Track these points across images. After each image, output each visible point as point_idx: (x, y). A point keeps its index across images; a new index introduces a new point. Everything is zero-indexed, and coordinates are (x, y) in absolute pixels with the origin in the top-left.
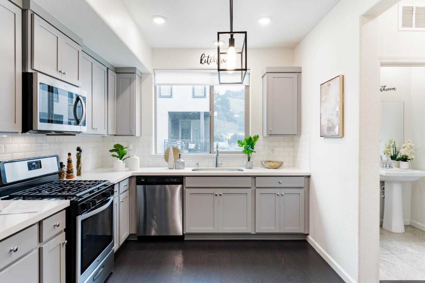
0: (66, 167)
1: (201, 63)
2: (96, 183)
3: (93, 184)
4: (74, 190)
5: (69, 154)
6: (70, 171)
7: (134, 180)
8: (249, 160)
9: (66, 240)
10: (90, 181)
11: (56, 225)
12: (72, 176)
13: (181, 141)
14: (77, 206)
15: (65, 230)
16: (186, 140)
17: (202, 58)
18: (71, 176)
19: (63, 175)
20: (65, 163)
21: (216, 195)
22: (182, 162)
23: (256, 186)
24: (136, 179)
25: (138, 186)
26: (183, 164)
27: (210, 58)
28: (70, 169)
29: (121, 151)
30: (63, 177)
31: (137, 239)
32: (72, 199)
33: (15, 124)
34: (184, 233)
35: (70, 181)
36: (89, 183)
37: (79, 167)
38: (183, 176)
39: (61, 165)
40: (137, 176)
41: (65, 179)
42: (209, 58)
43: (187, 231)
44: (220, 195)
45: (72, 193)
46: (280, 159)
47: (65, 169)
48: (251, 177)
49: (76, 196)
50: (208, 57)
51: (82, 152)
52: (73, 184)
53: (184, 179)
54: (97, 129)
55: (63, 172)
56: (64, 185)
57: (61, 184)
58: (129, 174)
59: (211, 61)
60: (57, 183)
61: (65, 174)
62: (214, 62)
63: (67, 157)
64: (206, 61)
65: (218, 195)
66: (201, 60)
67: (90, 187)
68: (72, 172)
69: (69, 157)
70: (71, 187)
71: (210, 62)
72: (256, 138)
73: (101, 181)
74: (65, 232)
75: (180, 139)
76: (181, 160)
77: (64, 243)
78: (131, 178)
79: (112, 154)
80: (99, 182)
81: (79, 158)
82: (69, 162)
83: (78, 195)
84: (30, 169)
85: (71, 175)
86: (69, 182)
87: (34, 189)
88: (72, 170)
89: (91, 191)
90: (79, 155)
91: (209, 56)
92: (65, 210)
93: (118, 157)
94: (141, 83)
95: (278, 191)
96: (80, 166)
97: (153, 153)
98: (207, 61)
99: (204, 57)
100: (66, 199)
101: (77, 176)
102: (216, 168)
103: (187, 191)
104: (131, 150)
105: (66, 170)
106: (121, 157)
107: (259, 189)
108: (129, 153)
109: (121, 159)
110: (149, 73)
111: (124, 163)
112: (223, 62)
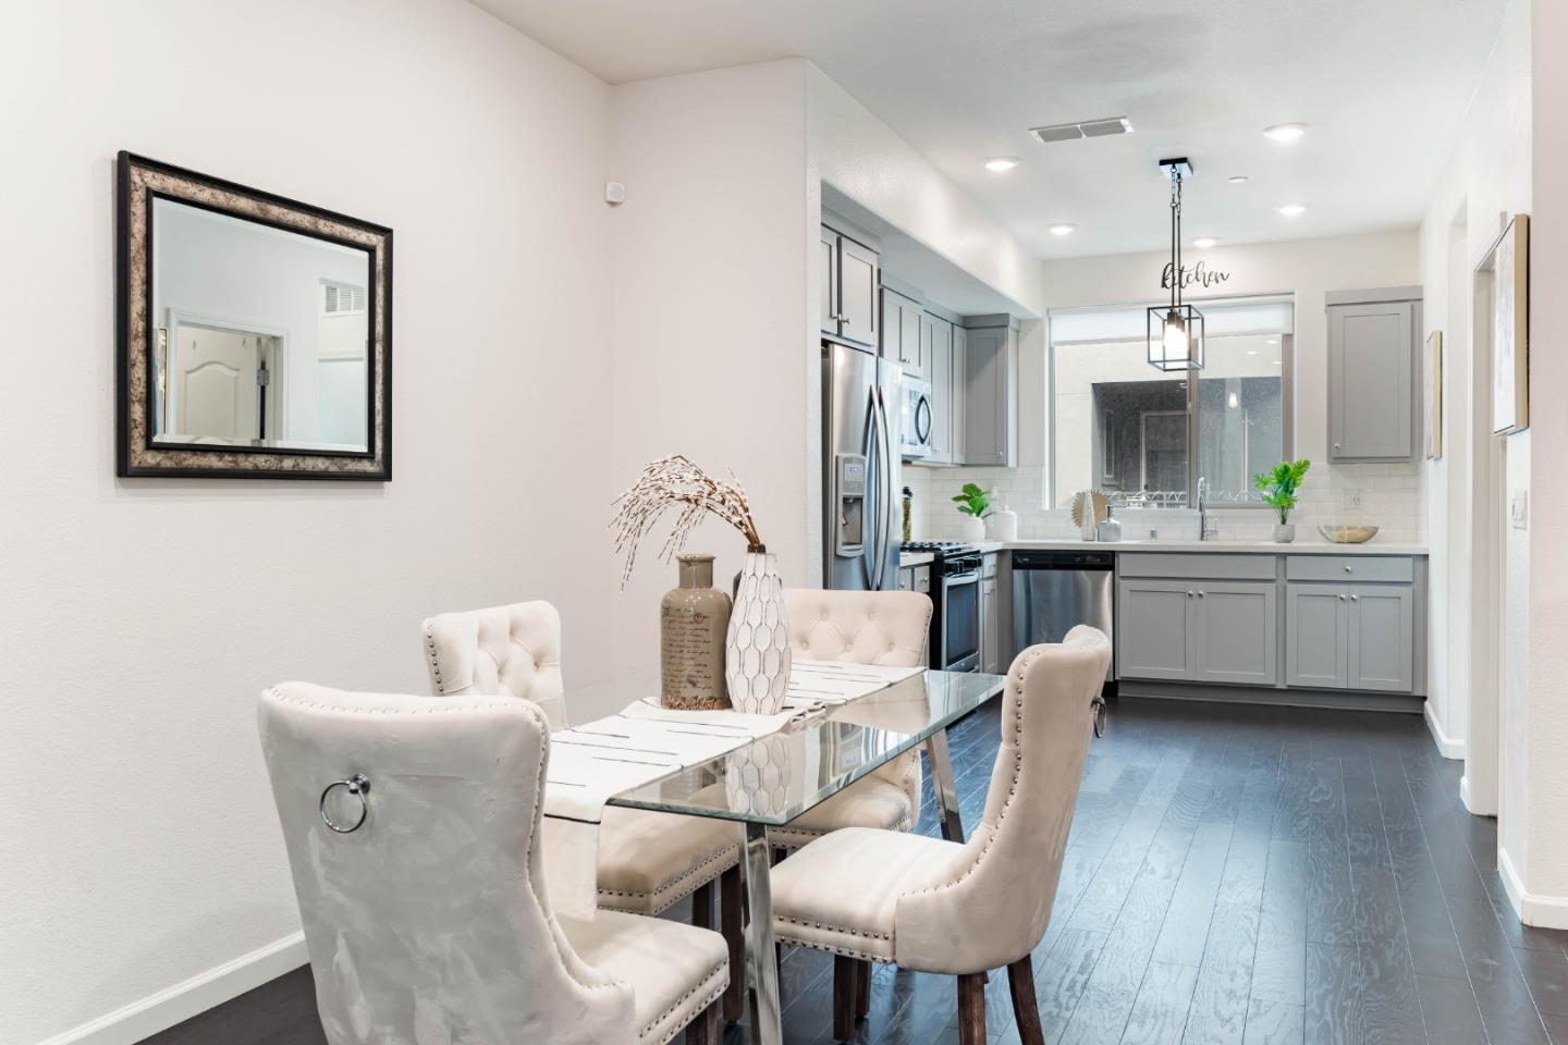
1: (1163, 287)
7: (1008, 561)
8: (1284, 522)
13: (1143, 499)
16: (1164, 494)
17: (1166, 276)
21: (1190, 595)
22: (1115, 525)
23: (1288, 578)
24: (1011, 556)
25: (1015, 572)
26: (1117, 529)
27: (1187, 274)
29: (976, 500)
34: (1117, 678)
37: (909, 526)
38: (1113, 552)
40: (1014, 551)
42: (1183, 273)
43: (1123, 674)
44: (1200, 595)
46: (1370, 522)
48: (1274, 558)
51: (913, 496)
53: (1116, 559)
58: (998, 545)
59: (1190, 281)
62: (1198, 281)
64: (1176, 282)
65: (1196, 597)
66: (1165, 279)
71: (1187, 282)
72: (1305, 465)
75: (1143, 491)
76: (1112, 521)
78: (1000, 552)
79: (959, 506)
81: (908, 507)
90: (907, 503)
91: (1183, 268)
92: (929, 566)
93: (971, 512)
94: (1018, 342)
95: (1343, 591)
96: (909, 522)
97: (1047, 507)
103: (1124, 585)
104: (995, 500)
106: (979, 511)
107: (1295, 585)
108: (991, 505)
109: (978, 514)
110: (1035, 321)
111: (985, 523)
112: (1220, 279)
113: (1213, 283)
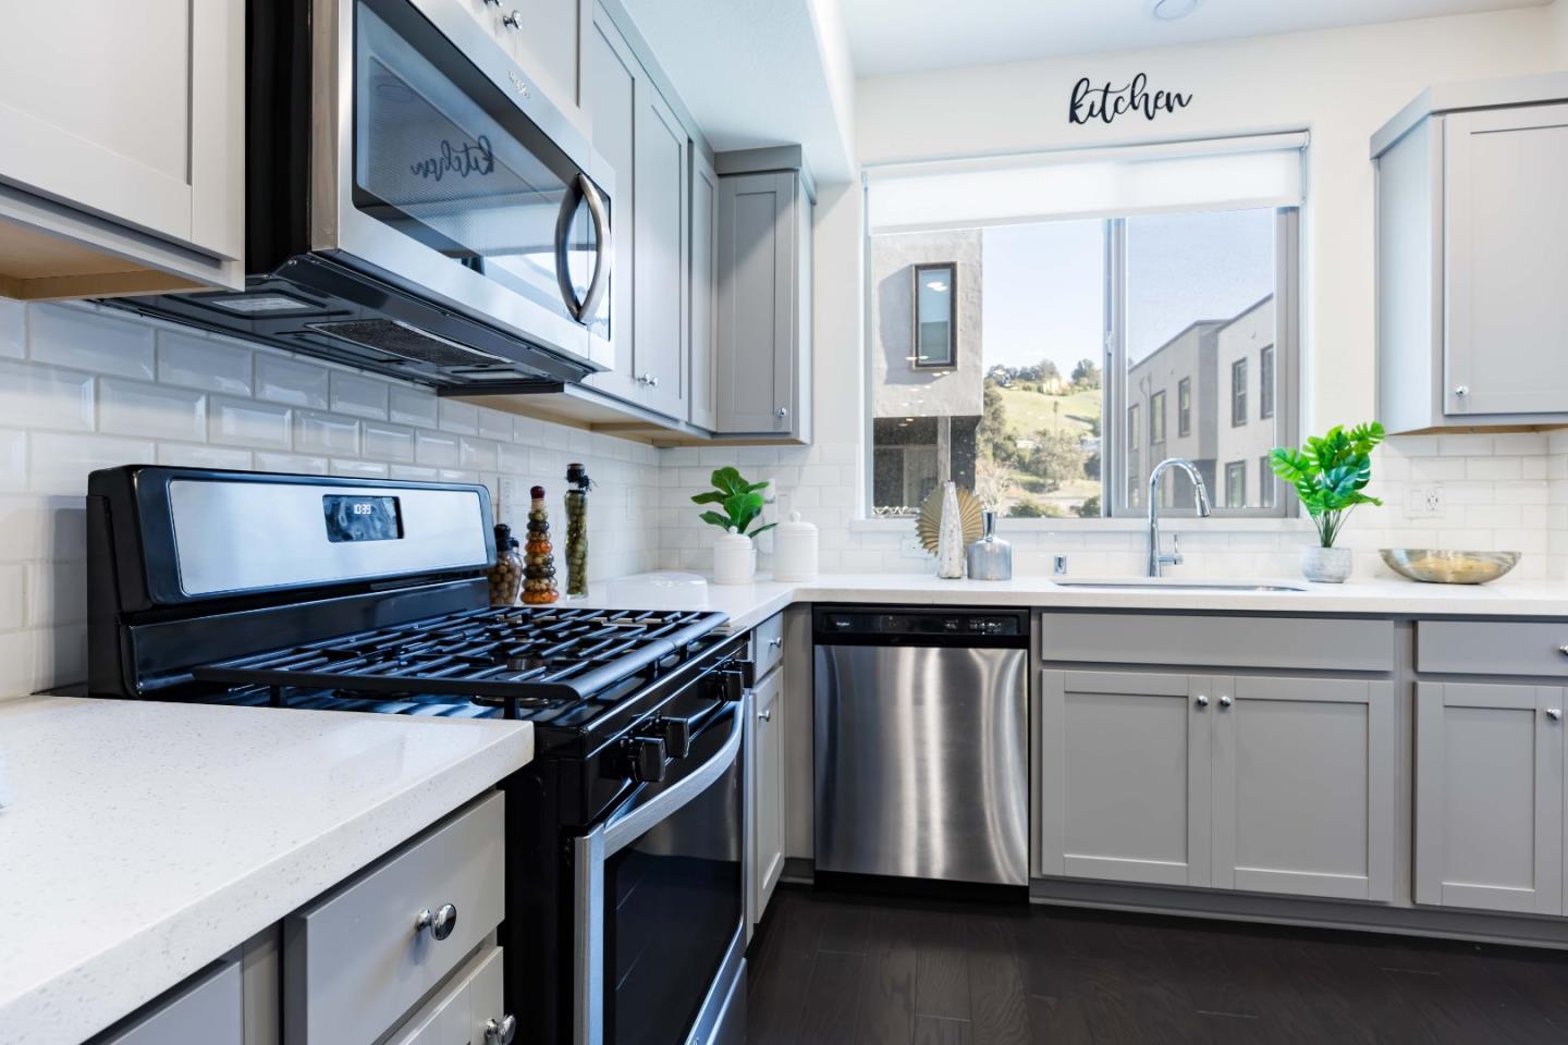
0: (523, 552)
1: (1071, 121)
2: (664, 624)
3: (652, 627)
4: (558, 653)
5: (537, 493)
6: (539, 570)
7: (803, 622)
8: (1327, 543)
9: (507, 1012)
10: (633, 614)
11: (429, 923)
12: (548, 590)
14: (583, 765)
15: (504, 934)
17: (1077, 100)
18: (542, 591)
19: (511, 585)
20: (520, 532)
21: (1201, 704)
22: (1002, 547)
23: (1420, 670)
24: (810, 617)
26: (1006, 556)
27: (1115, 96)
28: (539, 560)
29: (740, 498)
30: (511, 595)
31: (810, 881)
32: (548, 714)
33: (189, 187)
34: (1035, 875)
35: (537, 611)
36: (628, 622)
37: (578, 555)
38: (1029, 610)
39: (502, 538)
40: (814, 604)
41: (518, 603)
42: (1109, 95)
43: (1051, 868)
44: (1224, 705)
45: (549, 671)
47: (519, 557)
48: (1390, 623)
49: (573, 695)
50: (1106, 91)
51: (591, 485)
52: (552, 623)
53: (1034, 623)
54: (651, 383)
55: (510, 570)
56: (508, 627)
57: (497, 623)
58: (784, 595)
59: (1120, 109)
60: (479, 616)
61: (517, 582)
62: (1135, 108)
63: (525, 504)
64: (1096, 110)
65: (1212, 709)
66: (1074, 106)
67: (641, 645)
68: (549, 575)
69: (533, 506)
70: (543, 640)
71: (1116, 110)
72: (1369, 435)
73: (685, 614)
74: (501, 949)
76: (998, 540)
77: (497, 1031)
78: (791, 610)
79: (704, 512)
80: (676, 619)
81: (578, 511)
82: (537, 526)
83: (584, 687)
84: (337, 532)
85: (544, 587)
86: (535, 616)
87: (358, 640)
88: (548, 562)
89: (651, 665)
90: (577, 501)
91: (1108, 85)
92: (501, 794)
93: (727, 524)
94: (812, 224)
95: (1552, 699)
96: (580, 548)
97: (862, 514)
98: (1103, 110)
99: (1087, 92)
100: (511, 715)
101: (569, 596)
102: (1152, 578)
103: (1051, 681)
104: (775, 499)
105: (524, 566)
106: (744, 521)
107: (1437, 685)
108: (765, 508)
109: (741, 530)
110: (844, 184)
111: (756, 546)
112: (1176, 105)
113: (1162, 113)
